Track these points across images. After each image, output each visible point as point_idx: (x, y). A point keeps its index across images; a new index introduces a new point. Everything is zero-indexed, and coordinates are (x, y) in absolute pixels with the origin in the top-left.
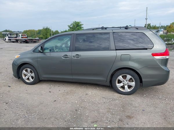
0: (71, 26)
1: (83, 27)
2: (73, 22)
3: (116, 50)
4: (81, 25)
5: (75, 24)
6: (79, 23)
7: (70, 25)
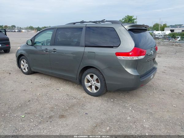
0: (122, 21)
1: (136, 22)
2: (126, 16)
3: (86, 46)
4: (134, 19)
5: (127, 18)
6: (131, 17)
7: (122, 19)
